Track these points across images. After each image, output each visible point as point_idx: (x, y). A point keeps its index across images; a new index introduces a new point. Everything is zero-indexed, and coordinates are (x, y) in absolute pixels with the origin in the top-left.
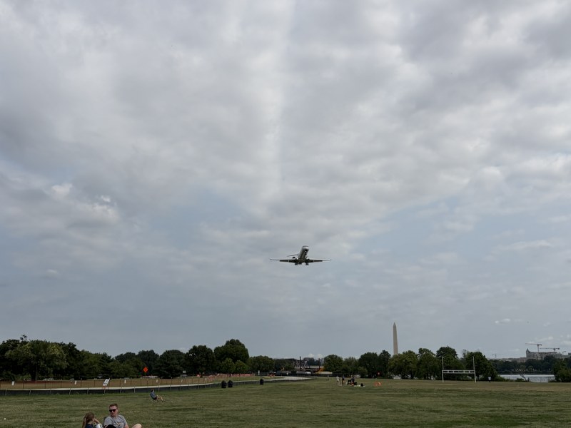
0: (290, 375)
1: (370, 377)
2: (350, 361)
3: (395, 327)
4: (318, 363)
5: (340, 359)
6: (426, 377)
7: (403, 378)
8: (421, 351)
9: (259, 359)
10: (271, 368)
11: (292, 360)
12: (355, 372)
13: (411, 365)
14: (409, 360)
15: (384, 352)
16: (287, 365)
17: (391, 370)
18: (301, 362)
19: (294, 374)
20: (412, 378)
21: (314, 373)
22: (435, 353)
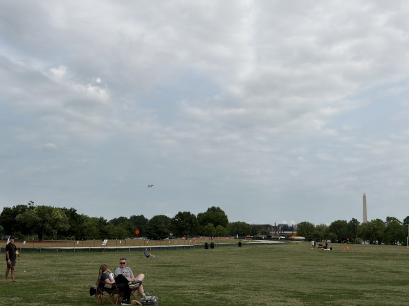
0: (265, 239)
1: (339, 242)
2: (320, 228)
3: (364, 197)
4: (292, 229)
5: (312, 226)
6: (392, 243)
7: (371, 243)
8: (388, 219)
9: (237, 225)
10: (248, 233)
11: (268, 226)
12: (326, 237)
13: (379, 232)
14: (377, 227)
15: (354, 220)
16: (263, 230)
17: (359, 236)
18: (276, 228)
19: (269, 238)
20: (379, 243)
21: (288, 238)
22: (402, 221)
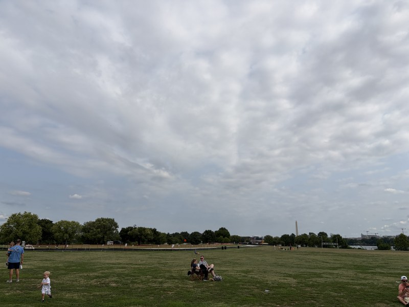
0: (248, 244)
1: (286, 246)
2: (276, 238)
3: (296, 223)
4: (261, 239)
5: (272, 237)
6: (313, 246)
7: (302, 246)
8: (310, 233)
9: (234, 237)
10: (239, 241)
11: (249, 237)
12: (279, 243)
13: (306, 241)
14: (304, 238)
15: (293, 234)
16: (247, 239)
18: (253, 238)
19: (250, 244)
20: (306, 246)
21: (260, 244)
22: (317, 235)
